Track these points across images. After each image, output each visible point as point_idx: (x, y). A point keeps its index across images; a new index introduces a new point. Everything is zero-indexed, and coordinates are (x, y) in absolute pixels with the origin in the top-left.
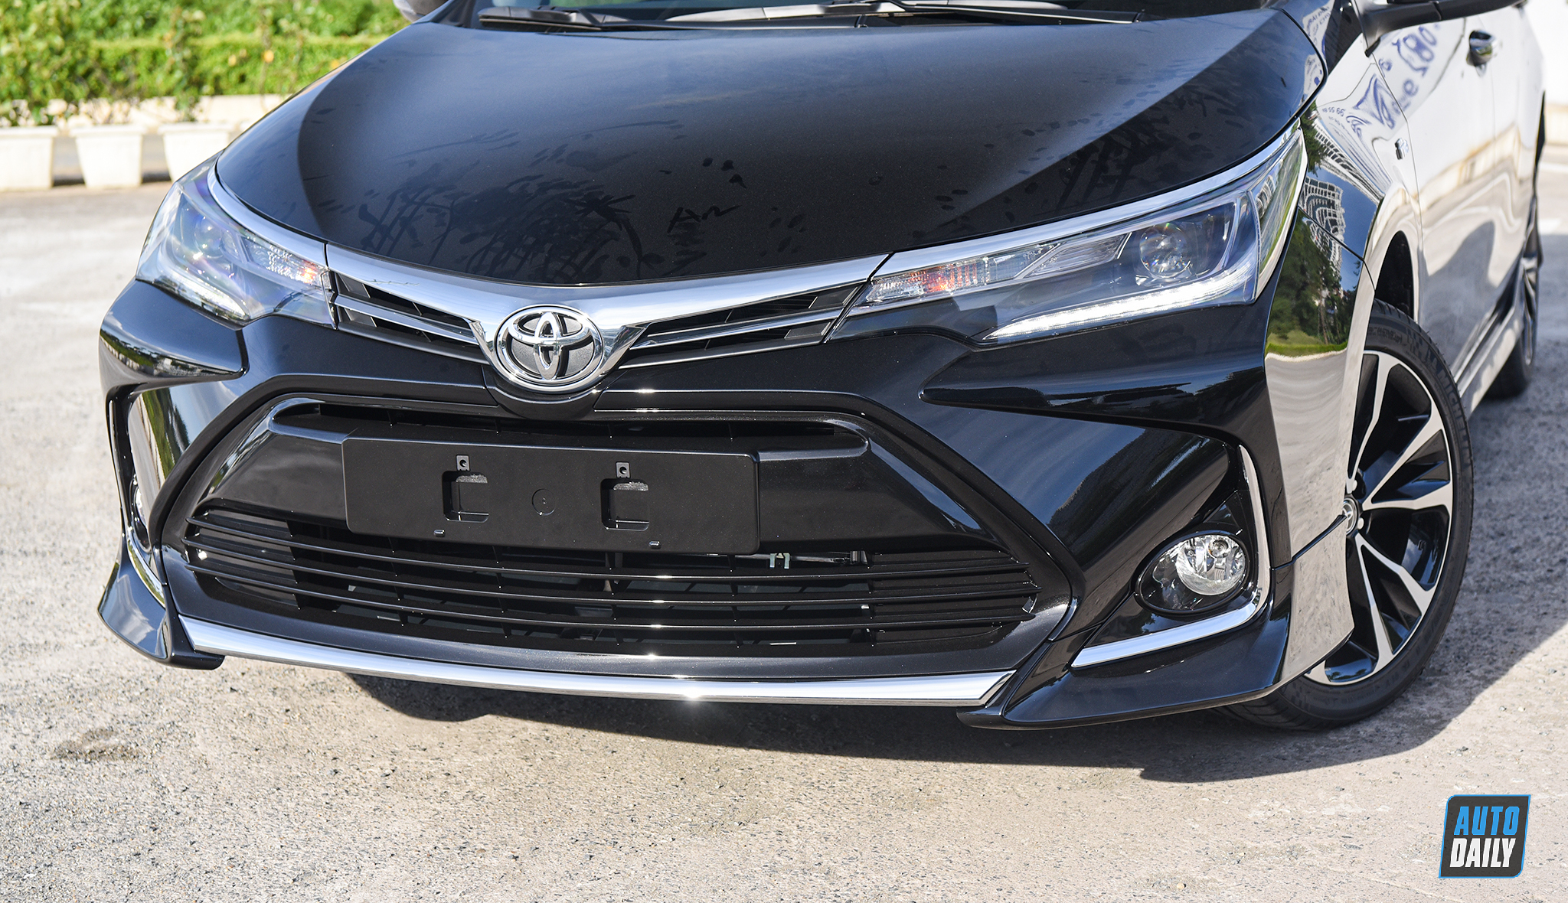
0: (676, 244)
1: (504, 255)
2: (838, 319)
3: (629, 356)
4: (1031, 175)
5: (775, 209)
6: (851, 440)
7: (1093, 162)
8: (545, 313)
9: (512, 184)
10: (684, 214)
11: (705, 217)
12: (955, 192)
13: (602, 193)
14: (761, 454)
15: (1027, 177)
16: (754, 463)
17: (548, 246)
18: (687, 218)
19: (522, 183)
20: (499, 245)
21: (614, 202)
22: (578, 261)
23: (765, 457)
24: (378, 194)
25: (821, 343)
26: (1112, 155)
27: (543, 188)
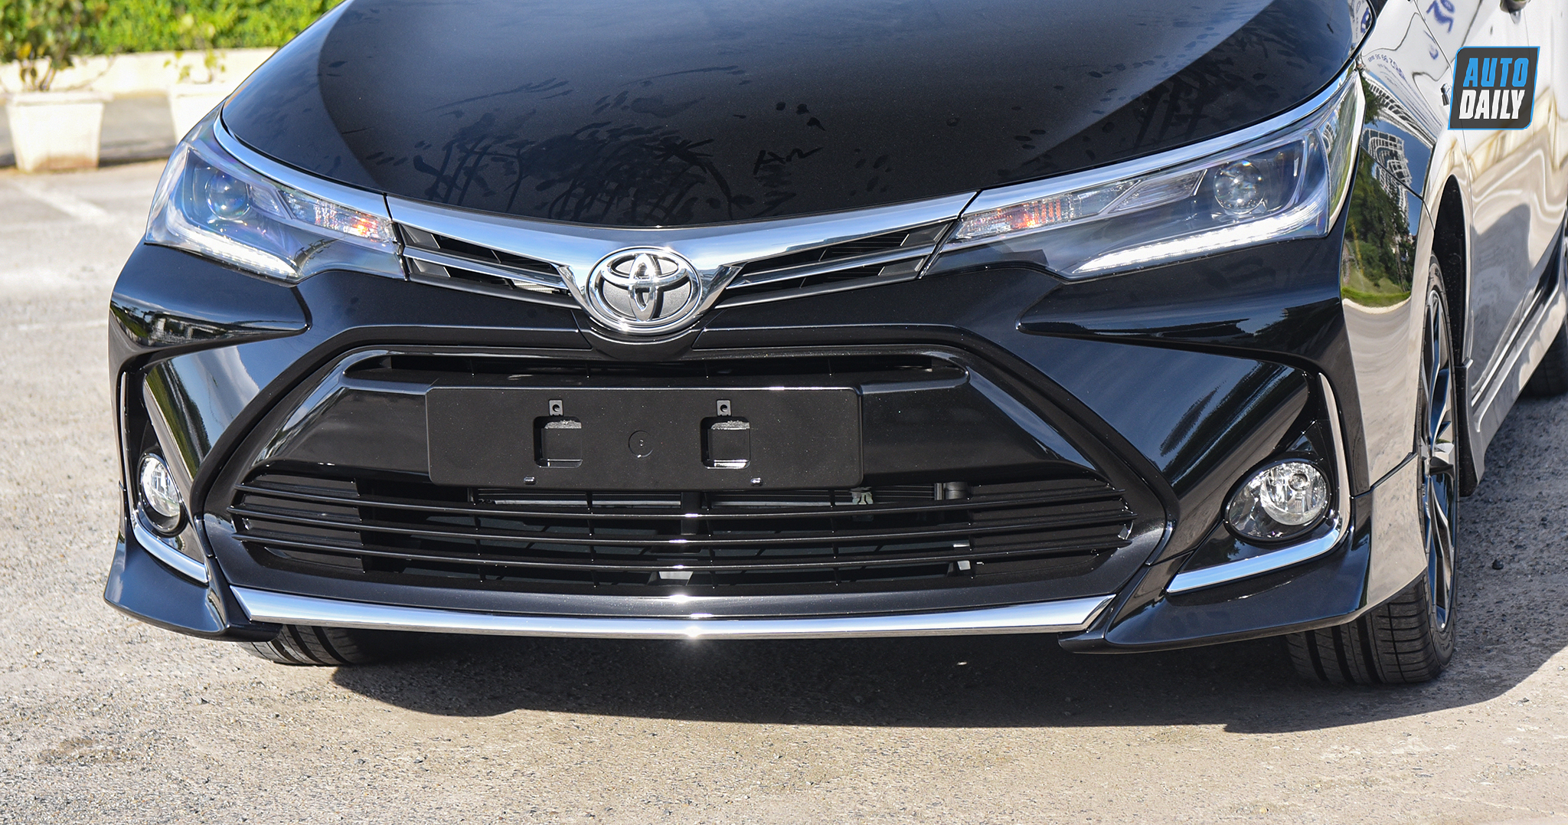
0: (764, 185)
1: (588, 200)
2: (931, 255)
3: (725, 296)
4: (1105, 115)
5: (858, 150)
6: (950, 371)
7: (1165, 101)
8: (639, 255)
9: (578, 132)
10: (767, 157)
11: (789, 159)
12: (1033, 132)
13: (678, 138)
14: (863, 387)
15: (1102, 116)
16: (858, 396)
17: (632, 191)
18: (771, 160)
19: (590, 131)
20: (580, 190)
21: (693, 146)
22: (666, 204)
23: (867, 391)
24: (429, 146)
25: (916, 279)
26: (1182, 95)
27: (615, 134)
